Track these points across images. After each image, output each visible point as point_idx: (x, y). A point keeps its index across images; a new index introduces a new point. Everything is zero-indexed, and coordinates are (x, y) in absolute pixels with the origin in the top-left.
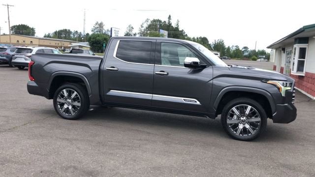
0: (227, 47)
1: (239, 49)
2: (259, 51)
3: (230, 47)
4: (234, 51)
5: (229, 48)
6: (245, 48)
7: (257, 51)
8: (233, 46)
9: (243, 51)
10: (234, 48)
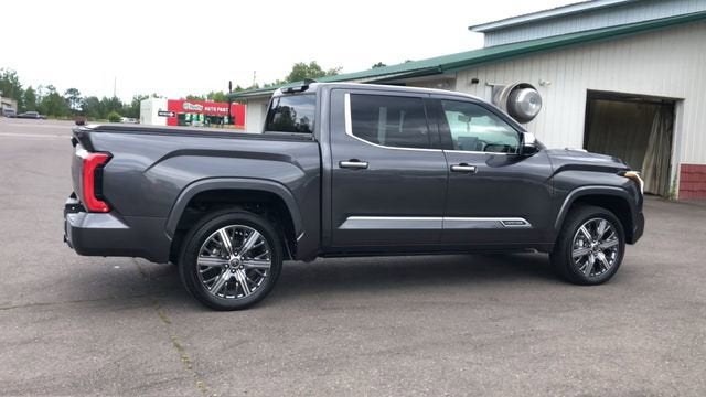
0: (25, 88)
1: (57, 94)
2: (105, 99)
3: (33, 88)
4: (45, 98)
5: (30, 91)
6: (71, 91)
7: (100, 100)
8: (40, 86)
9: (67, 100)
10: (45, 92)
